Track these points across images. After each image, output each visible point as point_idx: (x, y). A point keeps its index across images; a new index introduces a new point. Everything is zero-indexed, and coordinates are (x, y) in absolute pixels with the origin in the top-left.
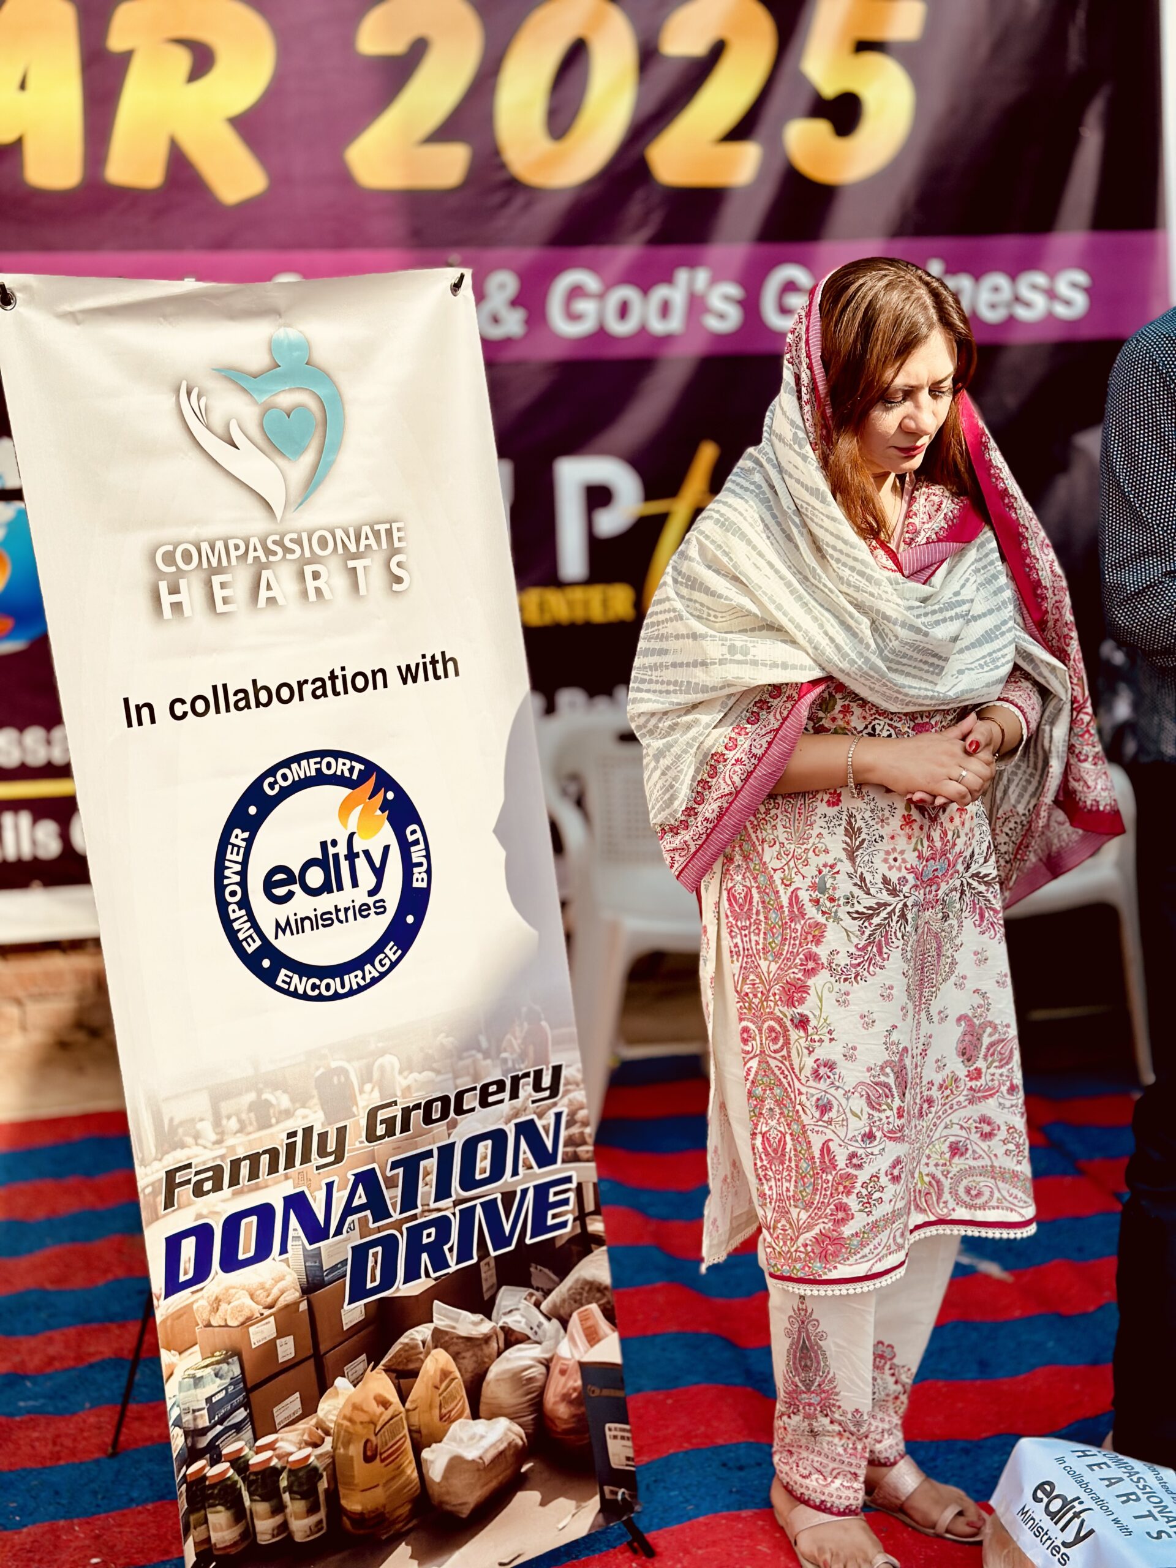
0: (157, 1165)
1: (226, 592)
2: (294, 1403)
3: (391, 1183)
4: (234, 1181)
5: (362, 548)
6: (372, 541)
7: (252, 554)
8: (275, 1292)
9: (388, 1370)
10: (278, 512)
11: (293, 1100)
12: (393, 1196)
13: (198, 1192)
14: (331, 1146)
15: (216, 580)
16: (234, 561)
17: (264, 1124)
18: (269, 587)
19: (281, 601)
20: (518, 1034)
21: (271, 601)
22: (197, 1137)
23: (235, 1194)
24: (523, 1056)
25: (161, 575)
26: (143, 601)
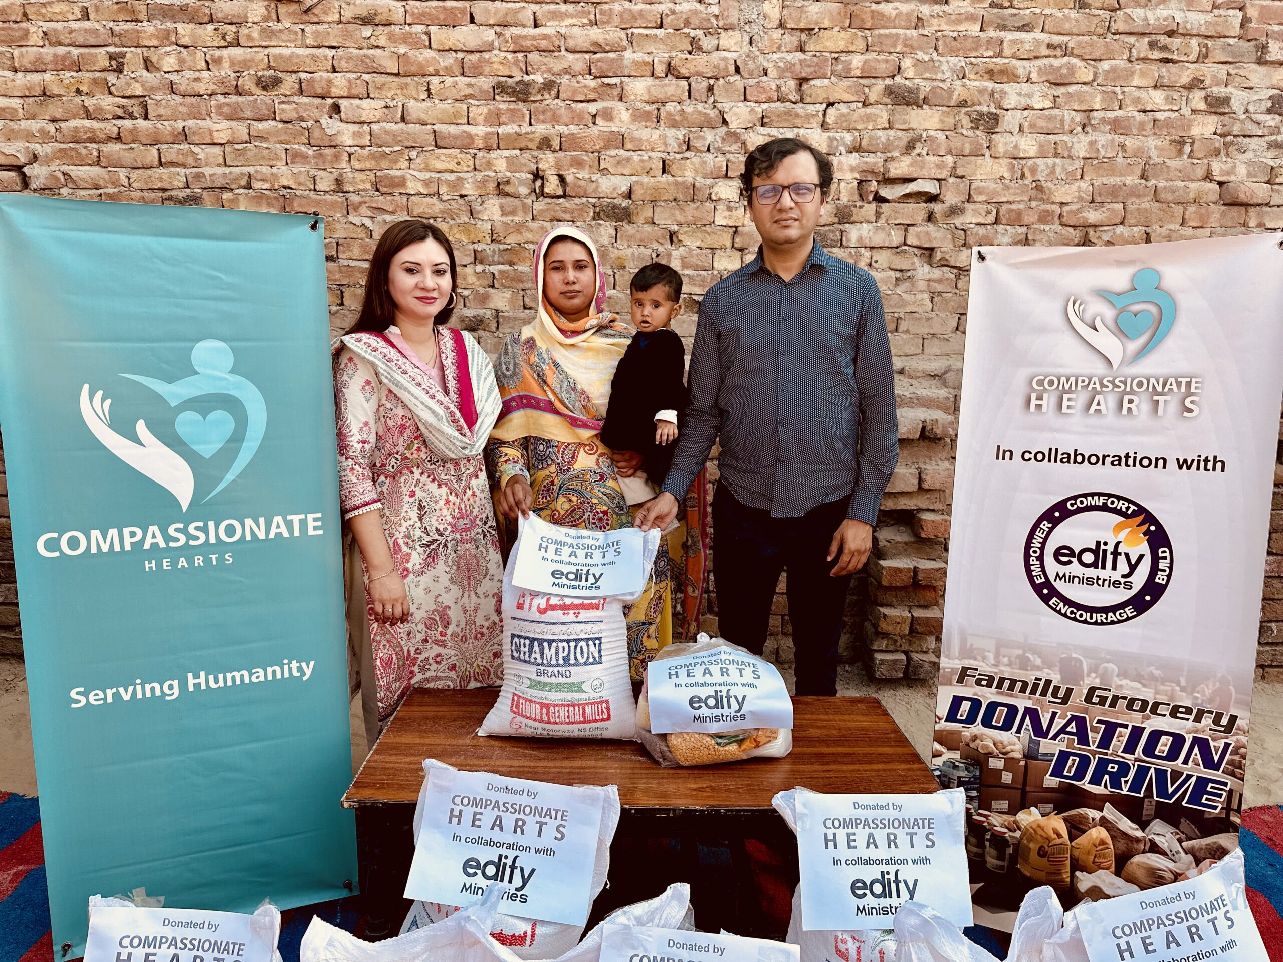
0: (957, 661)
1: (1070, 403)
2: (1004, 805)
3: (1095, 730)
4: (999, 686)
5: (1166, 390)
6: (1174, 387)
7: (1091, 385)
8: (1008, 748)
9: (1066, 820)
10: (1115, 366)
11: (1043, 663)
12: (1094, 737)
13: (978, 683)
14: (1061, 694)
15: (1066, 397)
16: (1079, 388)
17: (1024, 667)
18: (1098, 404)
19: (1104, 411)
20: (1211, 687)
21: (1098, 411)
22: (984, 659)
23: (998, 693)
24: (1211, 701)
25: (1034, 390)
26: (1020, 401)
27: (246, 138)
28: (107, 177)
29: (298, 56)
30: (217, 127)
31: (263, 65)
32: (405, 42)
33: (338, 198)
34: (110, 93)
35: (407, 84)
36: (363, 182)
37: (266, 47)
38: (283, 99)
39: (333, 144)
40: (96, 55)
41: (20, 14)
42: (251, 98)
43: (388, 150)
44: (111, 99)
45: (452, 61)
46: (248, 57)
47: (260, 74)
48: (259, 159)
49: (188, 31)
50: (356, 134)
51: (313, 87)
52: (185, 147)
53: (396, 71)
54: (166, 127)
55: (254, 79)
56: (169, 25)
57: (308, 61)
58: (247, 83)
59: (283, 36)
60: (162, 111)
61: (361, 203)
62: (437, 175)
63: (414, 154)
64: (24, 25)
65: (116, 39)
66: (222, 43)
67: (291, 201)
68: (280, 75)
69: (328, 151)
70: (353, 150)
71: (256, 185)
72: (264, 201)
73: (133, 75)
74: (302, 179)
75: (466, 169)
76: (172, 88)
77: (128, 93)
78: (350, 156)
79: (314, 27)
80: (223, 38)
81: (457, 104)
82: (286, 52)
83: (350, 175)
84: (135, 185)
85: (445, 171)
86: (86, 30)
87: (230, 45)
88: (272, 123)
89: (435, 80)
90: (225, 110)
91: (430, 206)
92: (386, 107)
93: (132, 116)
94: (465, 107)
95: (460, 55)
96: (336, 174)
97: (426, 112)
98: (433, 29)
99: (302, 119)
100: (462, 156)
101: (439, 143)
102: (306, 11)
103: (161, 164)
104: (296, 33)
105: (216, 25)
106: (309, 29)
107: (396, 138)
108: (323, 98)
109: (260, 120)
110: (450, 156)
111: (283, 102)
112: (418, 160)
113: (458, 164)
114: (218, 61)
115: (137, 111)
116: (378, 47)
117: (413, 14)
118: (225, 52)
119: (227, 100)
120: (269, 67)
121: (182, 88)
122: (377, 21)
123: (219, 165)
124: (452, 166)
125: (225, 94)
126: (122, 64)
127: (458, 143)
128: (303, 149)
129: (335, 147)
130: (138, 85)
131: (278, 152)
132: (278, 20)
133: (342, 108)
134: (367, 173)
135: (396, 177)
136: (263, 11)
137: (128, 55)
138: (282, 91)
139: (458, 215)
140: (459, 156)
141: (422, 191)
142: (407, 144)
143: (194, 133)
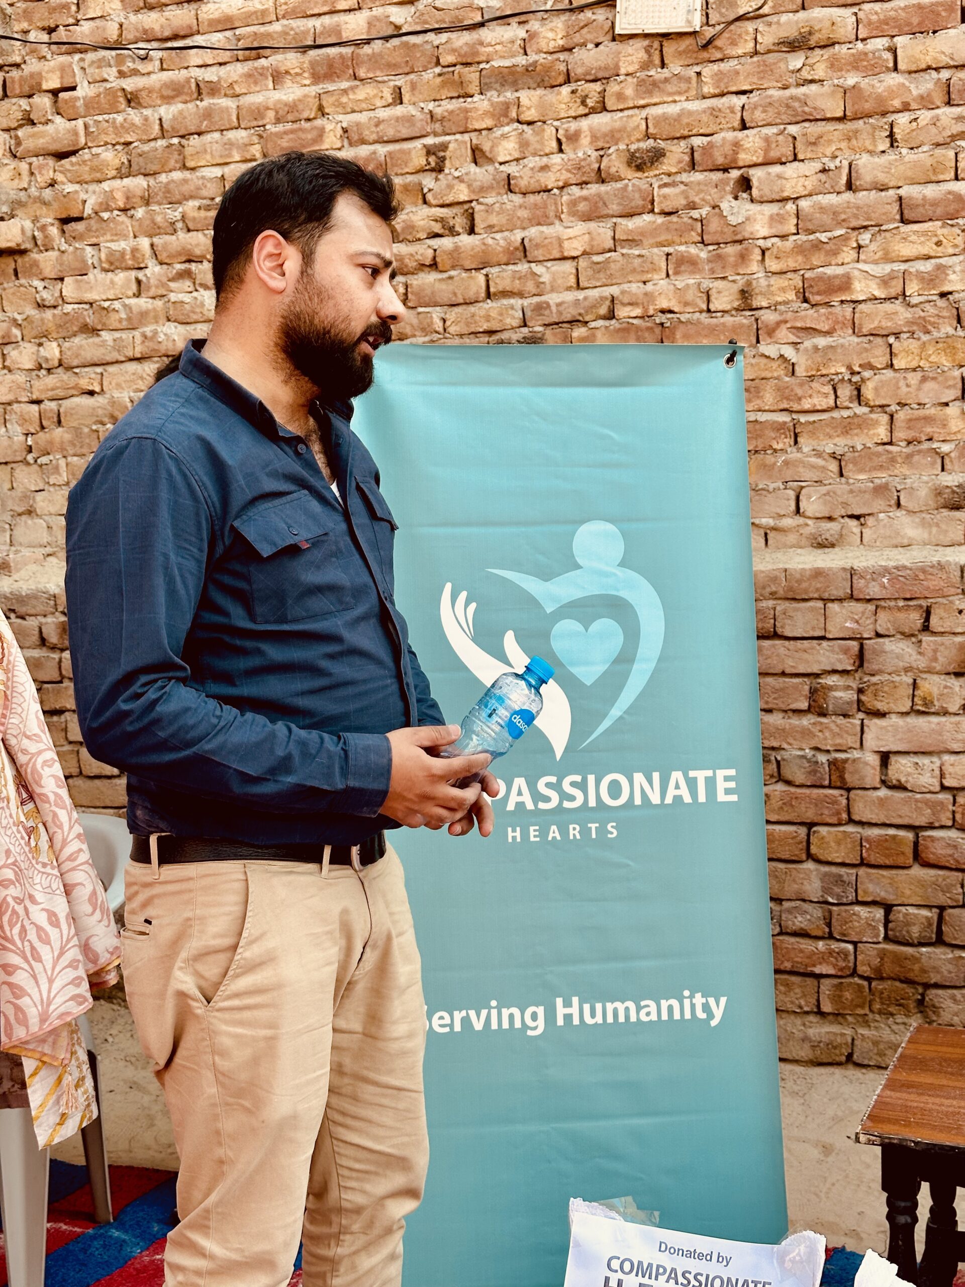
27: (610, 244)
28: (415, 321)
29: (690, 113)
30: (570, 232)
31: (639, 135)
32: (856, 68)
33: (744, 319)
34: (425, 202)
35: (856, 132)
36: (783, 290)
37: (644, 107)
38: (666, 179)
39: (739, 237)
40: (409, 152)
41: (315, 108)
42: (619, 185)
43: (823, 237)
44: (426, 211)
45: (930, 86)
46: (618, 125)
47: (633, 147)
48: (628, 272)
49: (535, 99)
50: (775, 219)
51: (711, 155)
52: (523, 267)
53: (840, 114)
54: (499, 241)
55: (625, 157)
56: (509, 95)
57: (705, 118)
58: (615, 163)
59: (670, 88)
60: (494, 220)
61: (778, 324)
62: (903, 267)
63: (865, 238)
64: (319, 122)
65: (437, 127)
66: (582, 110)
67: (673, 330)
68: (662, 144)
69: (730, 250)
70: (768, 243)
71: (622, 312)
72: (633, 335)
73: (457, 174)
74: (690, 296)
75: (951, 251)
76: (509, 185)
77: (449, 199)
78: (763, 253)
79: (715, 67)
80: (584, 103)
81: (939, 151)
82: (672, 110)
83: (763, 282)
84: (452, 329)
85: (917, 258)
86: (397, 119)
87: (593, 111)
88: (647, 218)
89: (902, 119)
90: (582, 207)
91: (889, 316)
92: (824, 171)
93: (452, 232)
94: (951, 154)
95: (945, 74)
96: (741, 281)
97: (887, 169)
98: (900, 41)
99: (693, 206)
100: (945, 231)
101: (908, 215)
102: (705, 47)
103: (489, 295)
104: (688, 80)
105: (573, 86)
106: (708, 71)
107: (837, 217)
108: (726, 170)
109: (631, 215)
110: (925, 233)
111: (666, 185)
112: (873, 247)
113: (939, 244)
114: (574, 137)
115: (460, 223)
116: (812, 81)
117: (870, 23)
118: (584, 124)
119: (585, 192)
120: (648, 136)
121: (523, 183)
122: (812, 43)
123: (569, 289)
124: (929, 248)
125: (582, 184)
126: (443, 159)
127: (939, 211)
128: (693, 250)
129: (740, 242)
130: (463, 187)
131: (656, 258)
132: (663, 65)
133: (755, 182)
134: (790, 275)
135: (836, 277)
136: (642, 55)
137: (452, 146)
138: (665, 168)
139: (936, 326)
140: (940, 232)
141: (878, 293)
142: (854, 223)
143: (537, 246)
